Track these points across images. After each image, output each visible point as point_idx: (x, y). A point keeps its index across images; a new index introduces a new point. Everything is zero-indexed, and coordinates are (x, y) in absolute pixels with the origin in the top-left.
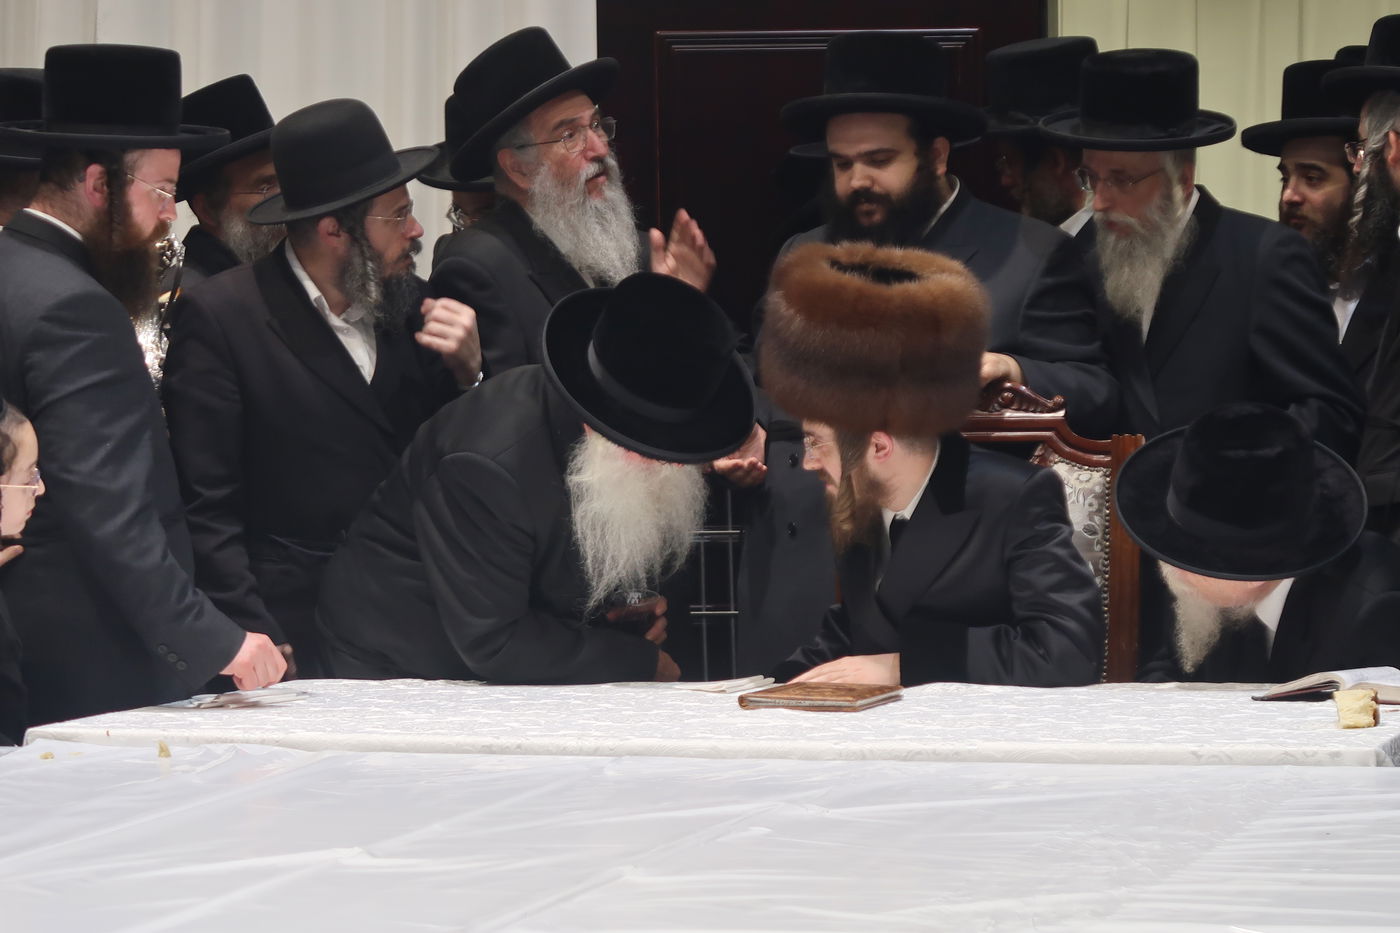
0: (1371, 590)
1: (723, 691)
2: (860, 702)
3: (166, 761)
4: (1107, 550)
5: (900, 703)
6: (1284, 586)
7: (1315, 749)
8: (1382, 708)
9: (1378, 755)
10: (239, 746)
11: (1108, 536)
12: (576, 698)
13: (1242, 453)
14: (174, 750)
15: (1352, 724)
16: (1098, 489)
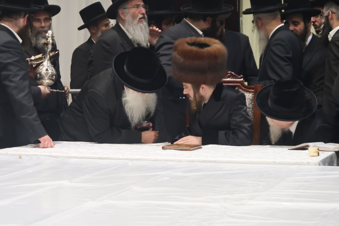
0: (318, 123)
1: (158, 146)
2: (192, 149)
3: (21, 160)
4: (253, 113)
5: (201, 149)
6: (297, 122)
7: (304, 161)
8: (320, 152)
9: (319, 163)
10: (39, 156)
11: (253, 110)
12: (122, 147)
13: (287, 90)
14: (23, 157)
15: (312, 155)
16: (251, 98)
